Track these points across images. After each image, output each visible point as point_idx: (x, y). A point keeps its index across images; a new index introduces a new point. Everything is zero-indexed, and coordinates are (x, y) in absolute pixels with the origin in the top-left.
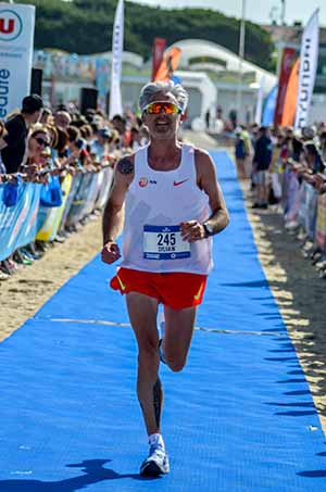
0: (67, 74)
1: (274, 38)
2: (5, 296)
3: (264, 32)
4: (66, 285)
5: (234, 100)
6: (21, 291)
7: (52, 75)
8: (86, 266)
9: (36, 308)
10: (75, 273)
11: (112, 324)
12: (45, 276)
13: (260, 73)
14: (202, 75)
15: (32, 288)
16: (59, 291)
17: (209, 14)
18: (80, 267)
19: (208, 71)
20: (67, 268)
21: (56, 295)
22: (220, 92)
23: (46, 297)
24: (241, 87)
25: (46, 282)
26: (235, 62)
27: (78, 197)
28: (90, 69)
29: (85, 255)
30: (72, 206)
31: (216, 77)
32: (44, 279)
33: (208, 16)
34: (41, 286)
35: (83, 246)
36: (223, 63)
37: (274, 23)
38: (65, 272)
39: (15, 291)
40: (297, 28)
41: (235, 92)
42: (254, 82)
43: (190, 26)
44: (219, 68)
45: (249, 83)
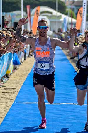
1: (66, 5)
2: (1, 95)
5: (55, 24)
6: (6, 93)
8: (25, 82)
9: (14, 99)
10: (22, 84)
12: (12, 86)
13: (64, 16)
14: (45, 17)
15: (10, 91)
16: (20, 92)
18: (23, 82)
19: (47, 16)
20: (18, 83)
21: (19, 93)
22: (51, 22)
23: (16, 94)
24: (57, 20)
25: (14, 89)
26: (55, 13)
28: (9, 17)
31: (49, 17)
32: (12, 88)
34: (12, 90)
35: (20, 75)
36: (51, 13)
38: (18, 84)
39: (4, 93)
40: (73, 1)
41: (55, 22)
42: (61, 18)
44: (50, 15)
45: (60, 19)
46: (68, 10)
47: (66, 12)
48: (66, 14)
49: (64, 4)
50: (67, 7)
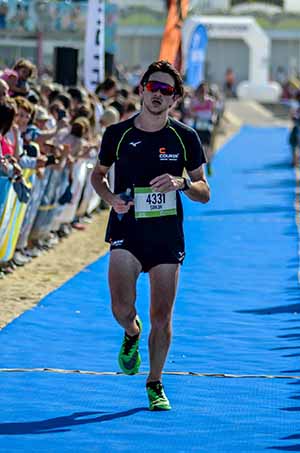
0: (58, 26)
4: (15, 321)
7: (37, 30)
11: (67, 372)
19: (256, 15)
27: (47, 200)
29: (54, 279)
30: (39, 213)
31: (269, 23)
38: (20, 303)
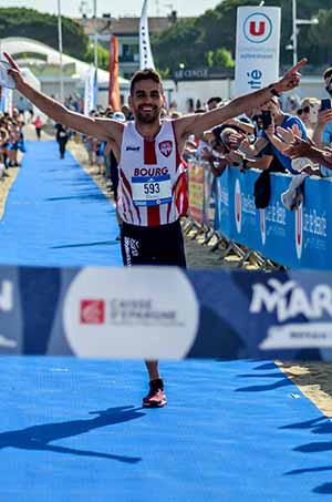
1: (86, 31)
3: (78, 25)
13: (81, 67)
14: (26, 70)
17: (23, 12)
24: (62, 78)
26: (54, 56)
31: (38, 71)
33: (23, 14)
36: (44, 57)
37: (84, 16)
40: (107, 19)
41: (58, 83)
42: (75, 73)
43: (6, 24)
44: (40, 62)
45: (70, 75)
46: (93, 46)
47: (89, 52)
48: (89, 60)
49: (83, 31)
50: (91, 38)
